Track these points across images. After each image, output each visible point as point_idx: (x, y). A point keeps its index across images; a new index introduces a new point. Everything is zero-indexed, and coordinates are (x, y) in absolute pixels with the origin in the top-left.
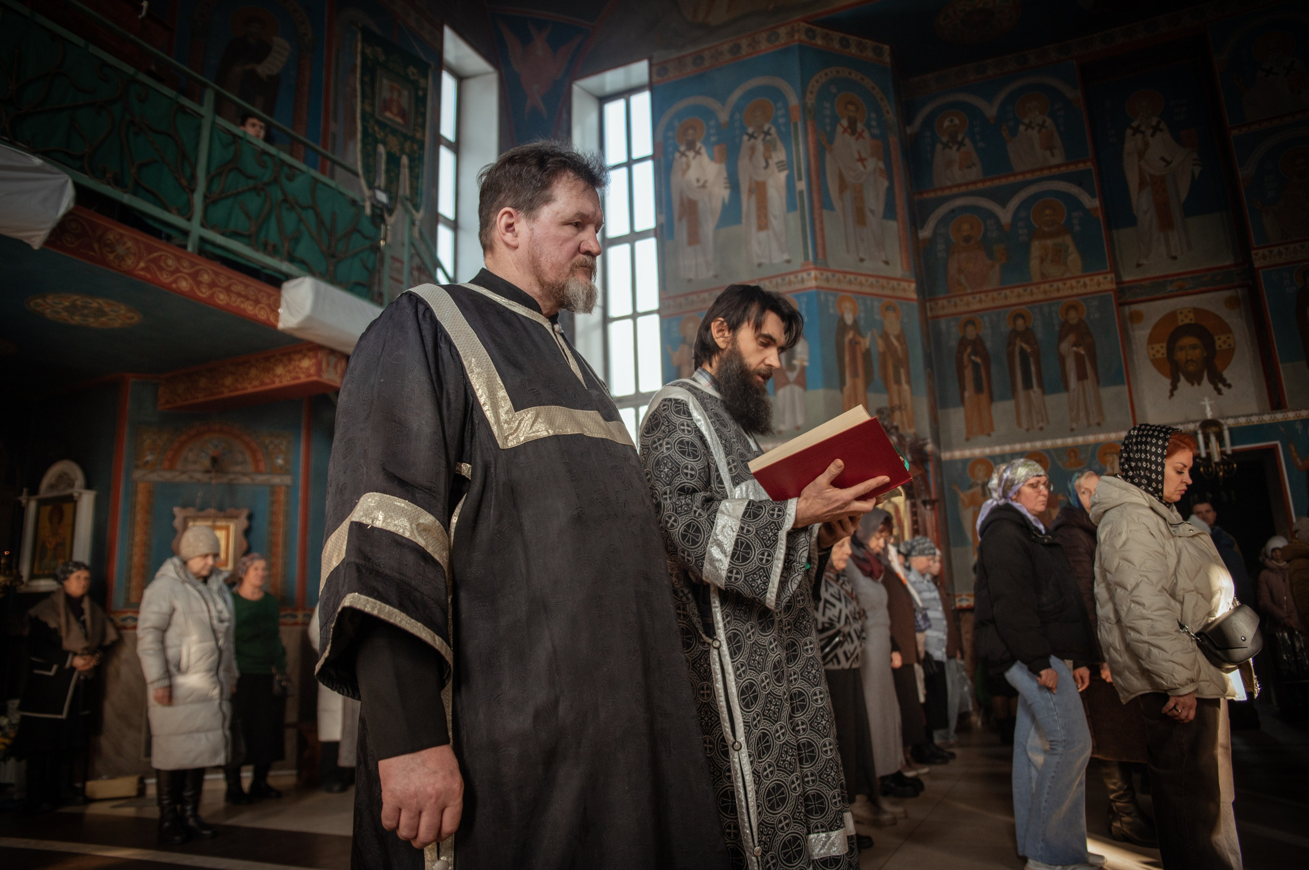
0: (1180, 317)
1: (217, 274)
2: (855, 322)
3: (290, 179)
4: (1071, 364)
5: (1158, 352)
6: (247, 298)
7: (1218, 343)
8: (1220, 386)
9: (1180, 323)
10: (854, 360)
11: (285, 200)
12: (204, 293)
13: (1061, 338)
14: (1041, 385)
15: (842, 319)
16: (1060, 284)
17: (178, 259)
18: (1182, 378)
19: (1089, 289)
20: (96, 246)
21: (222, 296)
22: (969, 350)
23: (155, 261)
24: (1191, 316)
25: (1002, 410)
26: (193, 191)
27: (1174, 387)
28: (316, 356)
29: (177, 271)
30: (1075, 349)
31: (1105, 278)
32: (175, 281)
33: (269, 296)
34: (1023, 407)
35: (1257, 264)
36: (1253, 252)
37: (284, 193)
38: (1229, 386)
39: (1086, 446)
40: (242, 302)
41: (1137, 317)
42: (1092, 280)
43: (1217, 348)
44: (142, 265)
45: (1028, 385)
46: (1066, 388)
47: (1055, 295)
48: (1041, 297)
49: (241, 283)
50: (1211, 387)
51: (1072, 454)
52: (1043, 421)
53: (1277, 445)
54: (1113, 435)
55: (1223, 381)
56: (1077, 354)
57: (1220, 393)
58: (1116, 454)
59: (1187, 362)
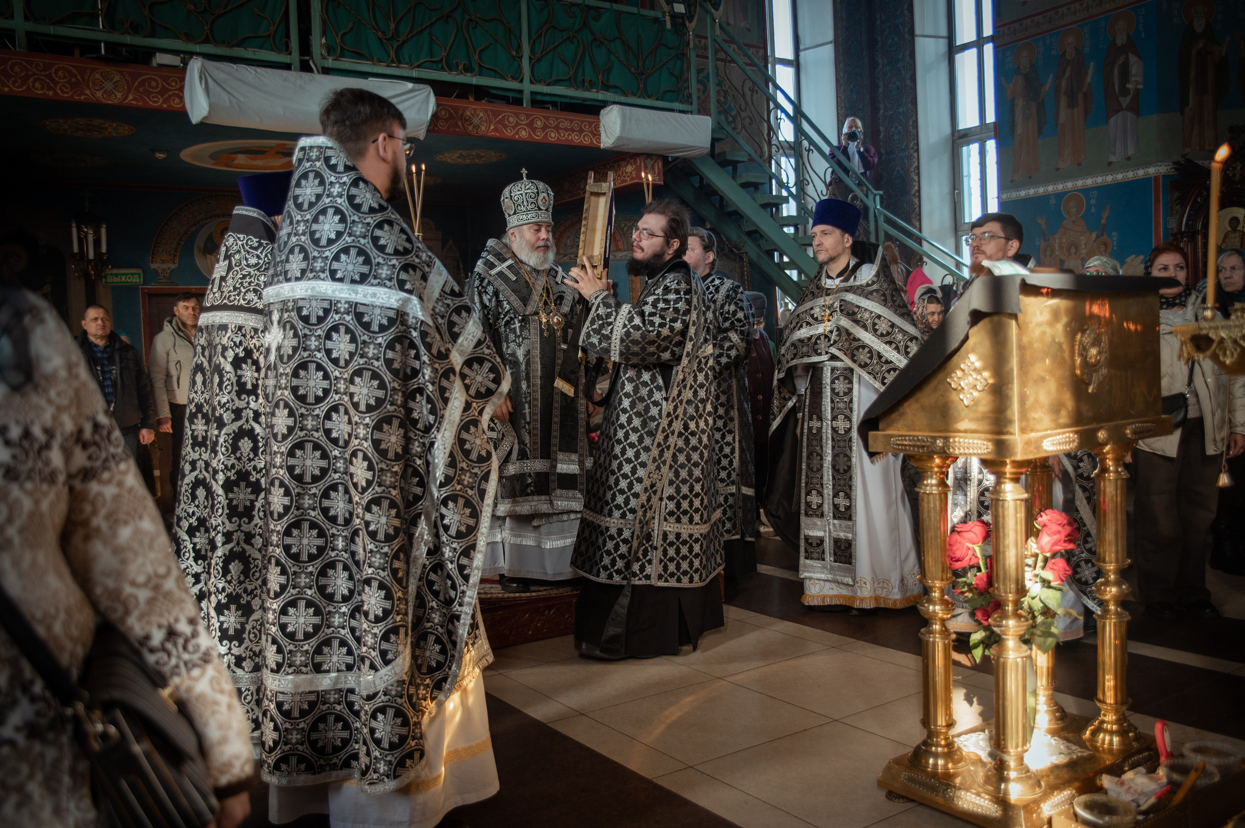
1: (547, 118)
3: (596, 19)
6: (573, 130)
10: (1202, 73)
11: (595, 39)
12: (539, 136)
15: (1189, 28)
17: (517, 115)
20: (460, 123)
21: (553, 135)
23: (501, 122)
26: (521, 58)
28: (635, 162)
29: (517, 124)
32: (517, 133)
33: (590, 124)
37: (593, 34)
40: (569, 135)
44: (492, 127)
49: (566, 119)
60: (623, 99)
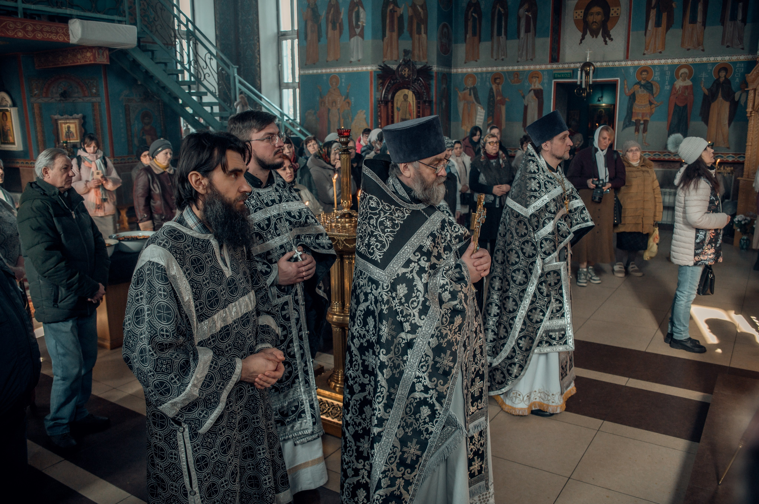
1: (34, 25)
5: (579, 15)
6: (52, 32)
7: (612, 12)
8: (607, 39)
10: (392, 22)
12: (30, 36)
13: (521, 6)
14: (506, 34)
17: (15, 23)
18: (588, 32)
21: (39, 35)
22: (472, 9)
25: (485, 46)
27: (583, 38)
28: (92, 52)
29: (15, 28)
30: (526, 13)
32: (16, 34)
33: (63, 29)
34: (495, 46)
38: (612, 40)
39: (524, 71)
40: (49, 35)
43: (611, 16)
45: (499, 34)
46: (519, 37)
49: (47, 26)
50: (602, 39)
51: (516, 76)
52: (504, 55)
53: (618, 80)
54: (538, 67)
55: (609, 36)
56: (527, 16)
57: (606, 44)
58: (538, 77)
59: (593, 23)
60: (82, 14)
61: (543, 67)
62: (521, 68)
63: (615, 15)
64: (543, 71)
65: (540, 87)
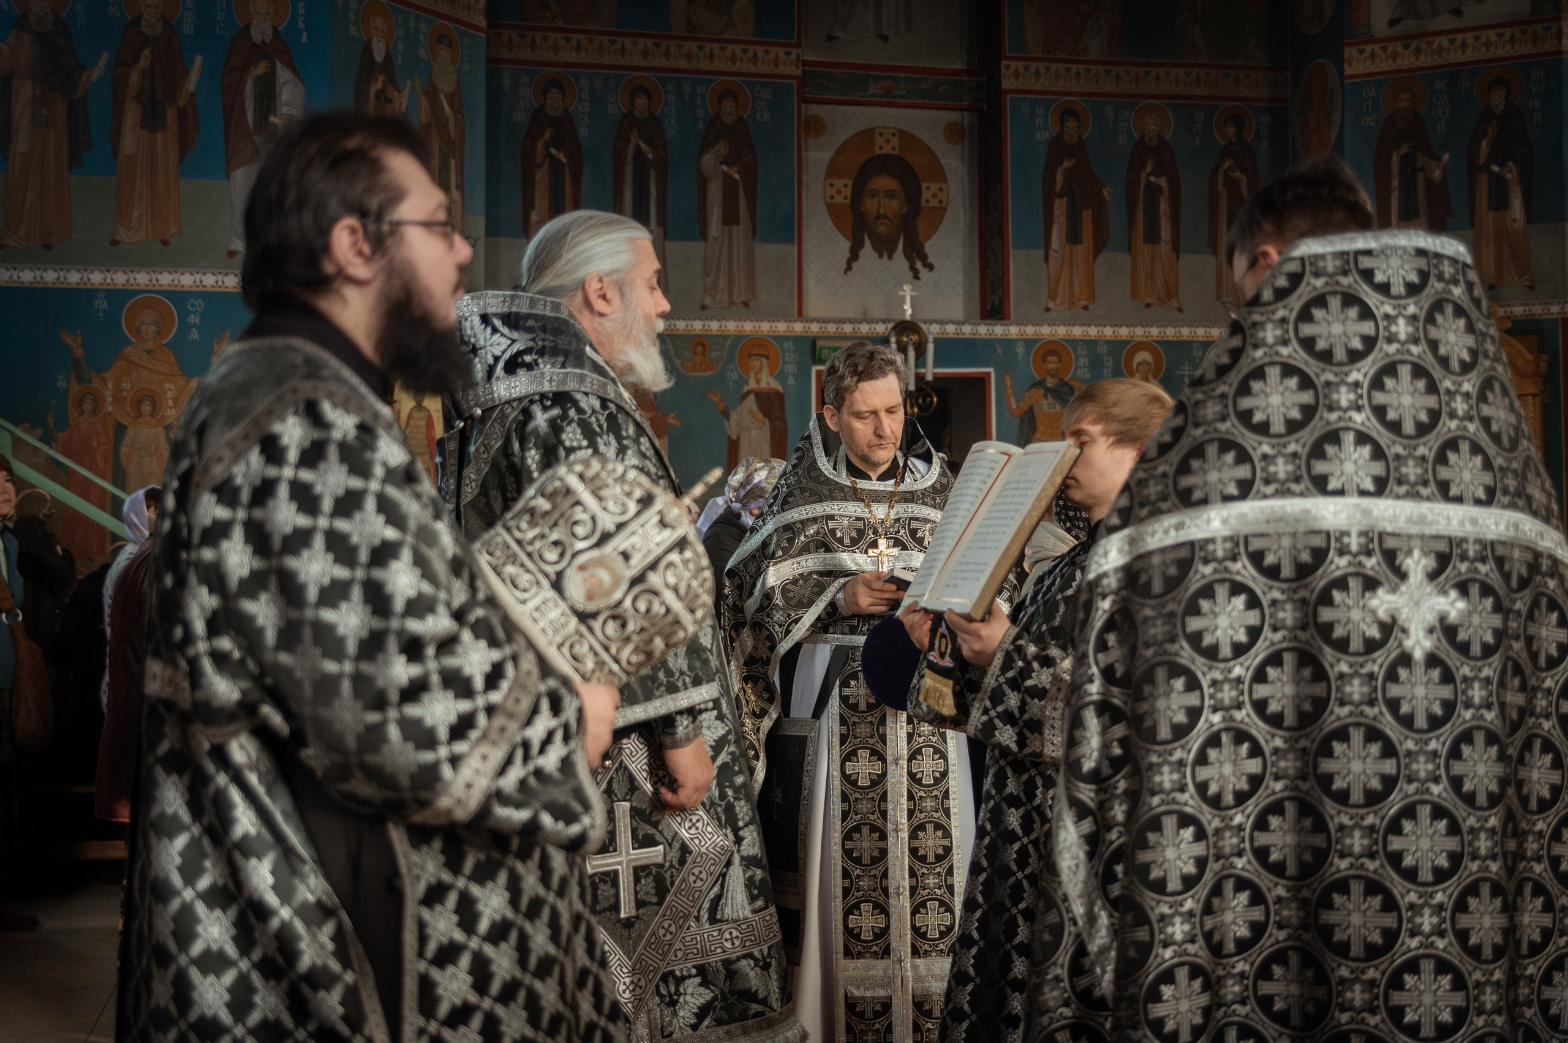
0: (879, 141)
2: (388, 57)
4: (715, 193)
5: (839, 192)
7: (926, 195)
8: (919, 265)
9: (878, 152)
13: (706, 145)
15: (367, 50)
16: (716, 47)
18: (867, 243)
19: (762, 68)
22: (547, 135)
24: (895, 141)
27: (854, 256)
30: (725, 168)
31: (788, 54)
35: (1007, 83)
36: (1004, 62)
38: (931, 267)
39: (723, 337)
41: (814, 127)
42: (767, 52)
43: (923, 204)
46: (703, 235)
47: (704, 65)
48: (682, 63)
50: (905, 264)
51: (699, 349)
53: (989, 374)
54: (765, 327)
55: (924, 258)
56: (727, 177)
57: (916, 277)
58: (767, 357)
59: (878, 217)
61: (781, 327)
62: (714, 326)
63: (934, 203)
64: (781, 339)
65: (775, 385)
